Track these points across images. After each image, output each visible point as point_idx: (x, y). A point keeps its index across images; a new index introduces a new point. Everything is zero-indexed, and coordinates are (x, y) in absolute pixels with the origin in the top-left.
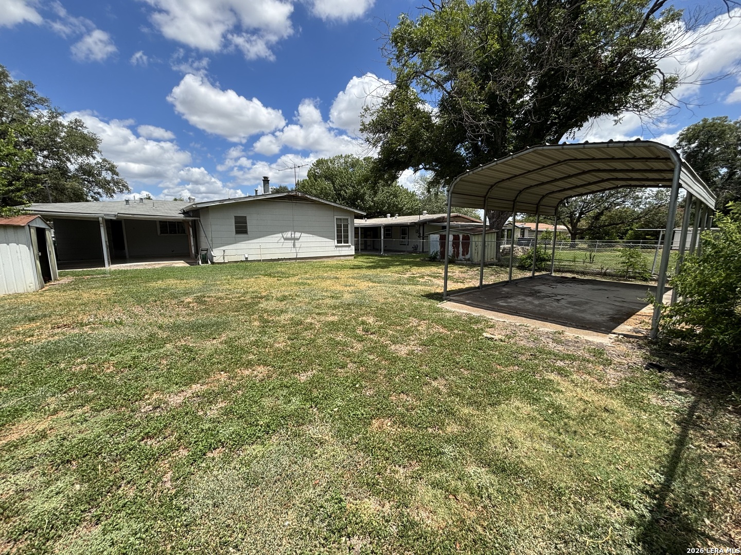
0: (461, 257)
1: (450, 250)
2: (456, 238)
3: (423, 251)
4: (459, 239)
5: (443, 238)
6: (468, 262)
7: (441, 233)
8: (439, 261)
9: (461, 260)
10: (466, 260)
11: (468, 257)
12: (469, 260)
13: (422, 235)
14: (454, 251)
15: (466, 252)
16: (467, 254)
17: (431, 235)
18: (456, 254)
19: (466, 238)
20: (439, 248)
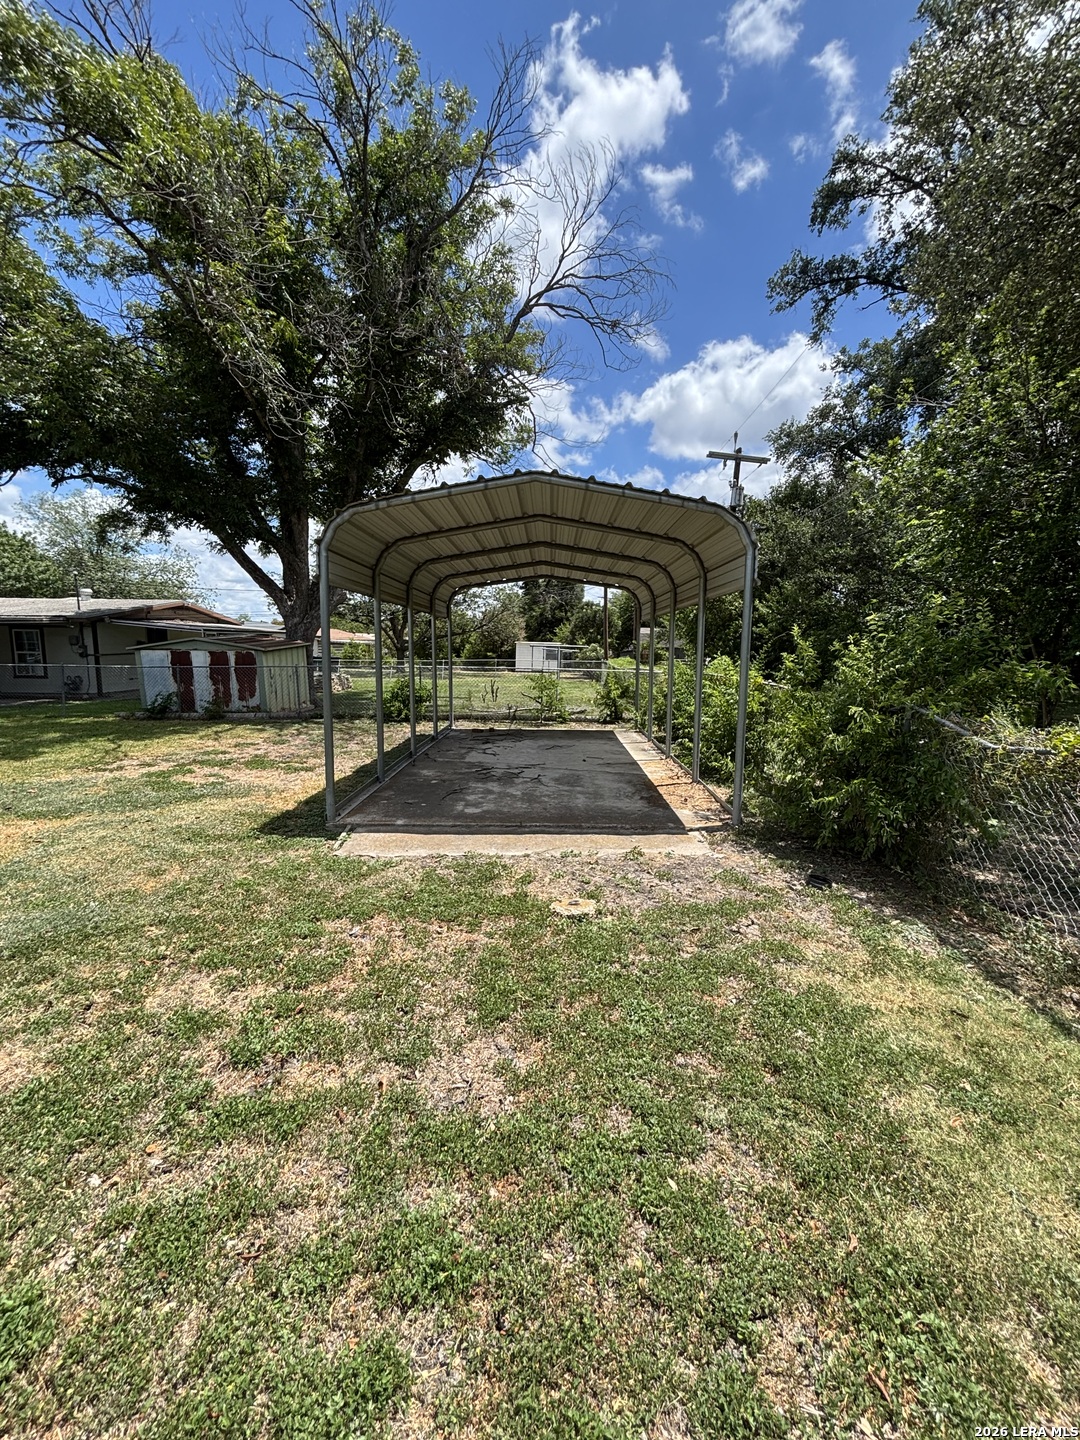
0: (236, 703)
1: (203, 688)
2: (218, 659)
3: (100, 693)
4: (226, 661)
5: (181, 661)
6: (259, 715)
7: (174, 647)
8: (180, 718)
9: (239, 711)
10: (250, 710)
11: (254, 702)
12: (257, 709)
13: (91, 650)
14: (216, 691)
15: (248, 689)
16: (252, 695)
17: (143, 652)
18: (222, 698)
19: (246, 661)
20: (172, 687)
